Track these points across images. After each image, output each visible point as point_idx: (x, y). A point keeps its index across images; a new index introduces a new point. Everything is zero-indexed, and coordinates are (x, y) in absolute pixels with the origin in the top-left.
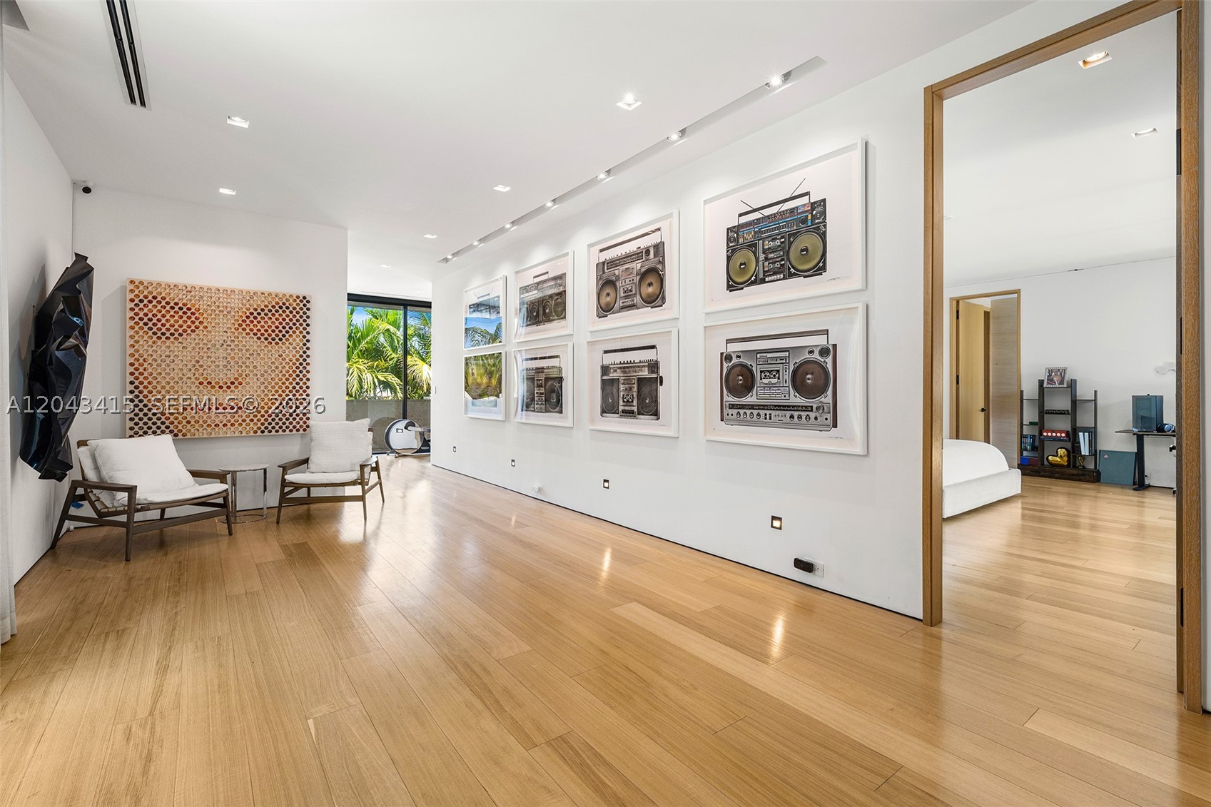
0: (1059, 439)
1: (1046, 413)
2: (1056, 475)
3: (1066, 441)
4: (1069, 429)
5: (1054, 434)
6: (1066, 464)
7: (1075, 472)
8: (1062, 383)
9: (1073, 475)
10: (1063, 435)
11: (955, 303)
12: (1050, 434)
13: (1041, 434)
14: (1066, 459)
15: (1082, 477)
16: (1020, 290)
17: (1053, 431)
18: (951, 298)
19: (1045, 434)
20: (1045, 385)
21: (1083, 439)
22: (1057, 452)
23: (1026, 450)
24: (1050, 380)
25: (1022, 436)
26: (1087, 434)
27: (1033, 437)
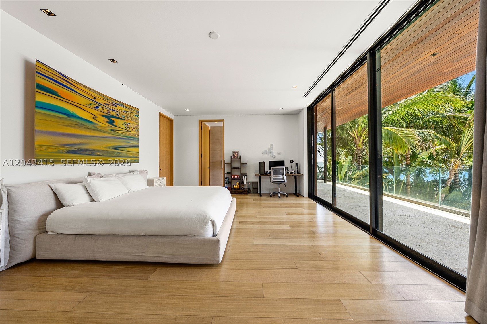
0: (236, 179)
1: (233, 169)
2: (236, 193)
3: (239, 179)
4: (240, 175)
5: (235, 177)
6: (239, 188)
7: (241, 191)
8: (238, 157)
9: (242, 192)
10: (238, 177)
11: (201, 122)
12: (234, 177)
13: (231, 177)
14: (239, 186)
15: (244, 193)
16: (224, 120)
17: (235, 176)
18: (199, 120)
19: (233, 177)
20: (233, 158)
21: (244, 178)
22: (236, 184)
23: (226, 184)
24: (234, 156)
25: (225, 178)
26: (245, 176)
27: (228, 178)
